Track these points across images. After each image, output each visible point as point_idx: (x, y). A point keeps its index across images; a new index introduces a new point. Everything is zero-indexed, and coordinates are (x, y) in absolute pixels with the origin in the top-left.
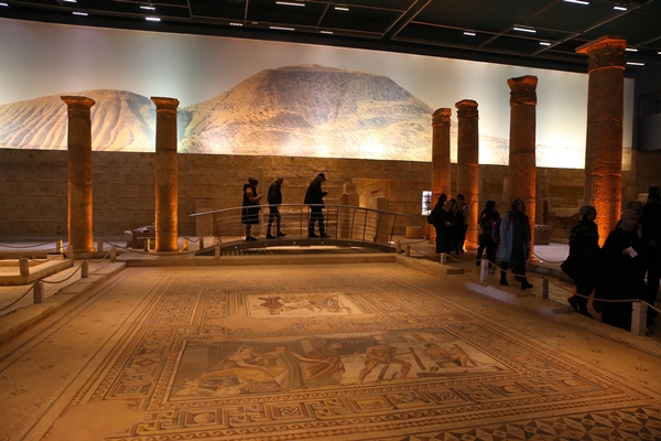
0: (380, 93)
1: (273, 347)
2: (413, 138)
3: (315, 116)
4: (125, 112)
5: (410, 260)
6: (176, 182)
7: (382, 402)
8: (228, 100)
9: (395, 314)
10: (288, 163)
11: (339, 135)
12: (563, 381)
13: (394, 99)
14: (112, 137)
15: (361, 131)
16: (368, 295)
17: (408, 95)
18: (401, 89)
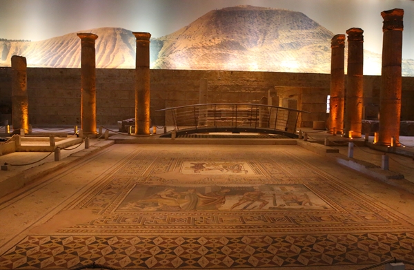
0: (295, 24)
1: (187, 189)
2: (320, 56)
3: (248, 42)
4: (120, 42)
5: (305, 143)
6: (149, 89)
7: (238, 220)
8: (188, 33)
9: (275, 175)
10: (229, 75)
11: (266, 55)
12: (364, 217)
13: (306, 29)
14: (111, 59)
15: (282, 52)
16: (264, 164)
17: (316, 25)
18: (311, 21)
